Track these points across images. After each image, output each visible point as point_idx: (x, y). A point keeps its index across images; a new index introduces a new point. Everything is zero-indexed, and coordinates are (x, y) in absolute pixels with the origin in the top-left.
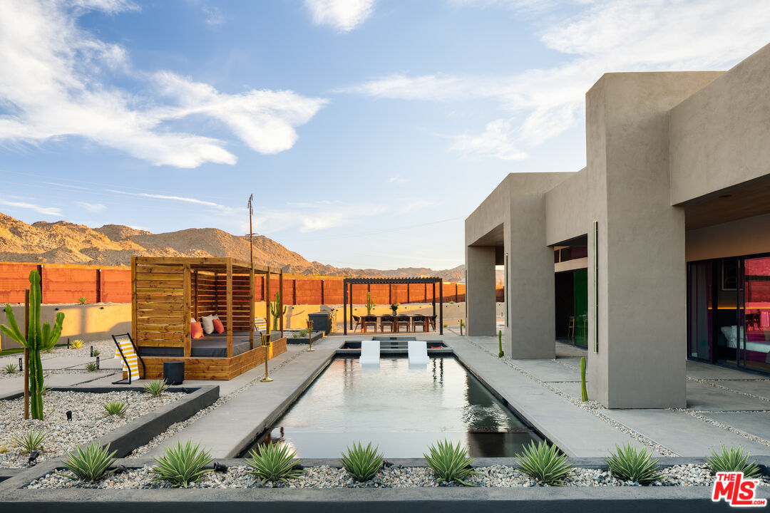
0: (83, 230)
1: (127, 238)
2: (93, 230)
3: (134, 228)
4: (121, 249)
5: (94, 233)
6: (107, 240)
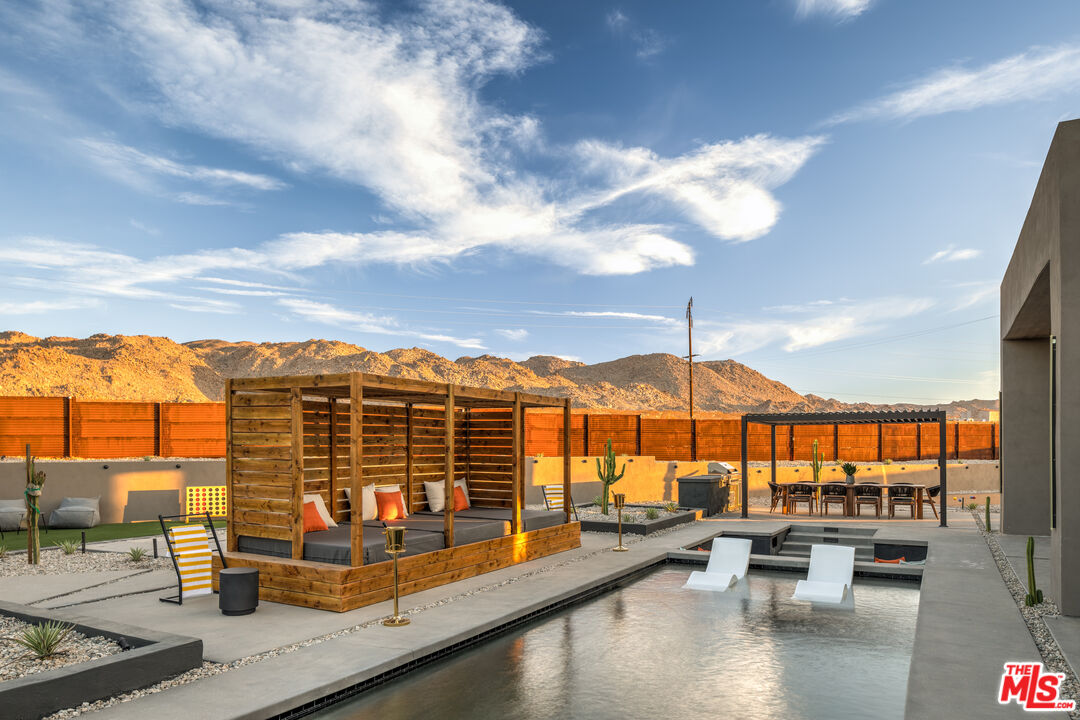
0: (507, 364)
1: (557, 372)
2: (518, 364)
3: (564, 358)
4: (548, 386)
5: (519, 367)
6: (533, 376)
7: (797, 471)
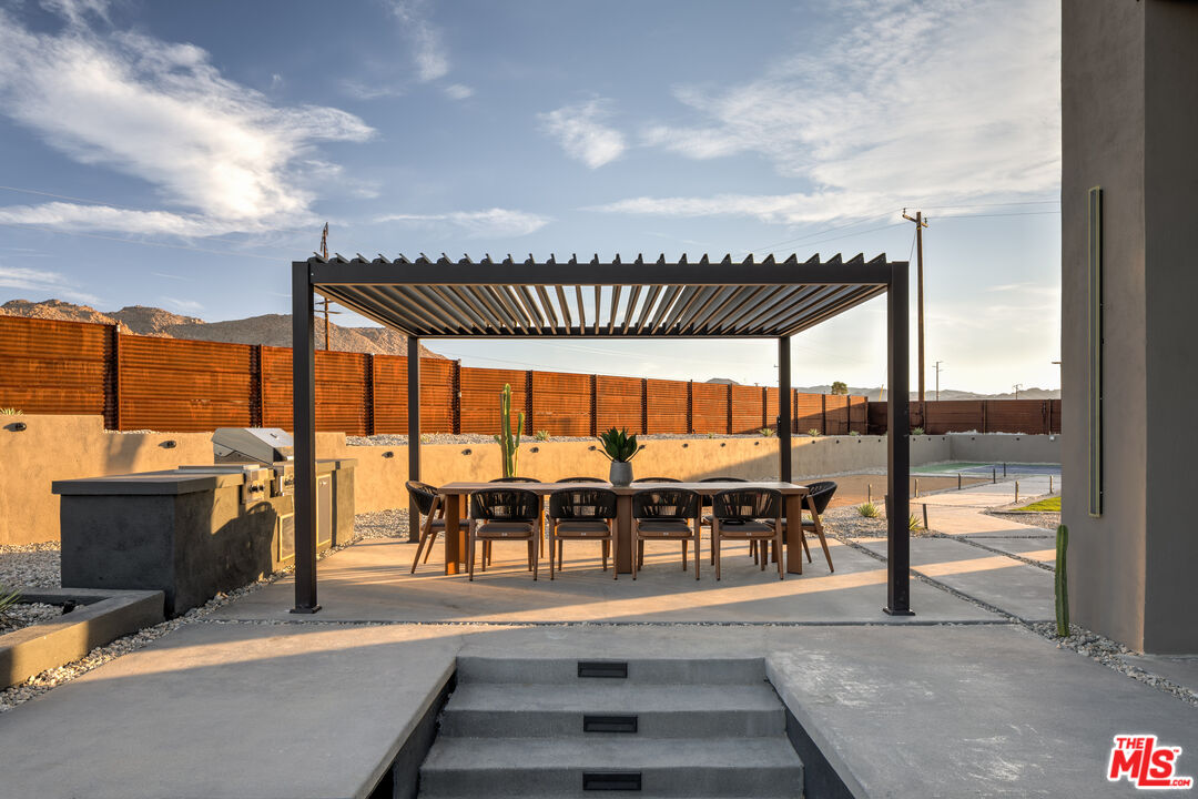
1: (162, 329)
2: (106, 315)
3: (174, 312)
7: (468, 452)
